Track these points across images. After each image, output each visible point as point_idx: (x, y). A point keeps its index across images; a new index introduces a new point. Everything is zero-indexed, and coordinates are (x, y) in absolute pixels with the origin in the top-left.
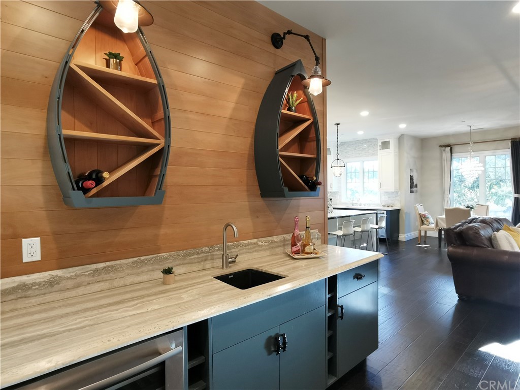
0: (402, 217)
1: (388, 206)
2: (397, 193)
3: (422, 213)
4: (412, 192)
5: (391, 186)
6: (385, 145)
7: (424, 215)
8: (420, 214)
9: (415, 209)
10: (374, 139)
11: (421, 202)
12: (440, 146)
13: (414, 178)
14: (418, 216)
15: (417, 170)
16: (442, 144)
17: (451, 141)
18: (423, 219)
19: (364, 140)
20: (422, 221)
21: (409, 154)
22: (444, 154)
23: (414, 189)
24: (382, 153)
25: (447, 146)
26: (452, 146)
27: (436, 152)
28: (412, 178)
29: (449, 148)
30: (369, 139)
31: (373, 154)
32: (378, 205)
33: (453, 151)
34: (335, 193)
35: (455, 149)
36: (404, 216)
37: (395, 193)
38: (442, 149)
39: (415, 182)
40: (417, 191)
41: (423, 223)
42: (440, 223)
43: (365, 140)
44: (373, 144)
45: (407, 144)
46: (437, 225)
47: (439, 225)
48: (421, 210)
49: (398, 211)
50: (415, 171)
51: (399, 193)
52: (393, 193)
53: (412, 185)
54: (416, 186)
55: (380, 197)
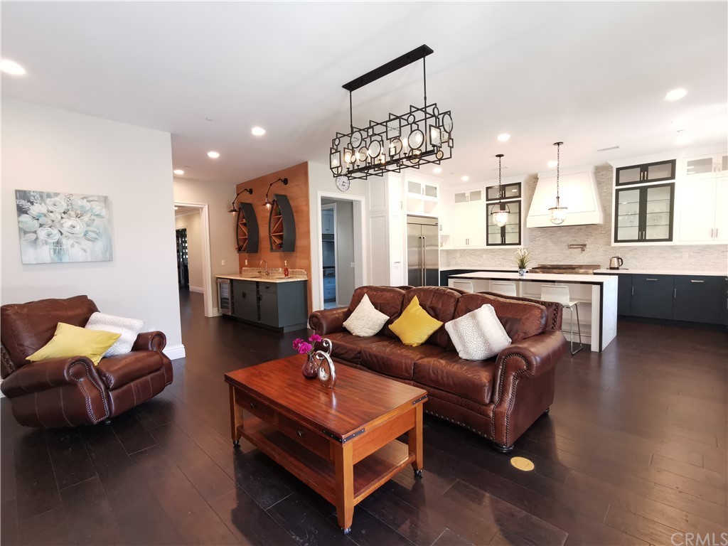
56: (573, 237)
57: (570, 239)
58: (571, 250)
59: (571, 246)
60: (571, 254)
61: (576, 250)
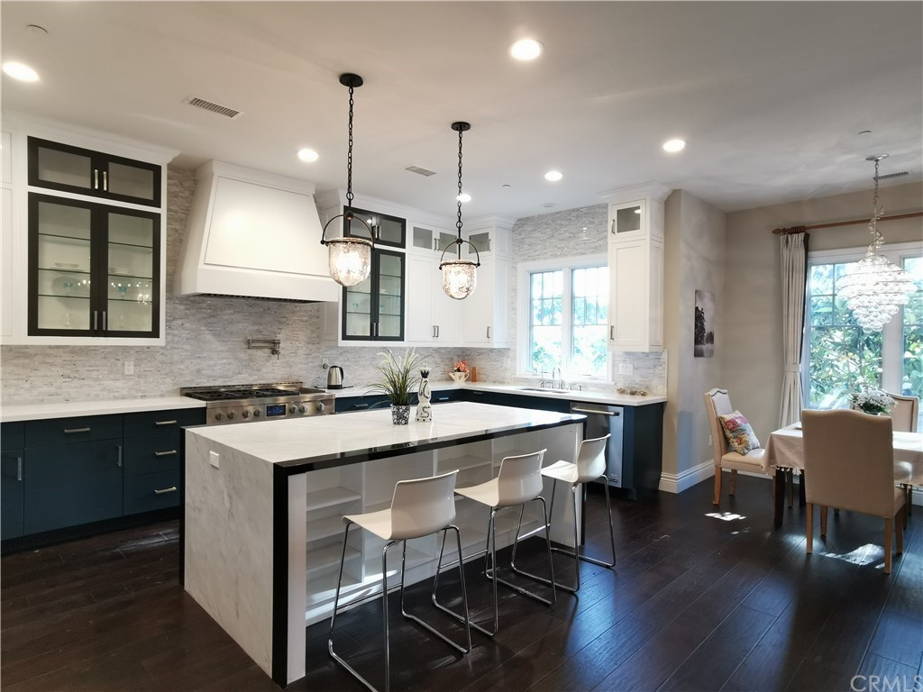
0: (671, 424)
1: (633, 393)
2: (658, 356)
3: (728, 417)
4: (698, 354)
5: (640, 337)
6: (627, 219)
7: (733, 422)
8: (720, 420)
9: (709, 405)
10: (599, 206)
11: (722, 384)
12: (777, 232)
13: (706, 316)
14: (715, 426)
15: (713, 295)
16: (781, 224)
17: (808, 217)
18: (729, 435)
19: (574, 210)
20: (727, 440)
21: (693, 251)
22: (785, 253)
23: (705, 347)
24: (618, 242)
25: (796, 230)
26: (808, 231)
27: (764, 248)
28: (699, 317)
29: (801, 236)
30: (589, 208)
31: (596, 248)
32: (604, 388)
33: (812, 244)
34: (502, 352)
35: (819, 237)
36: (675, 422)
37: (653, 357)
38: (783, 238)
39: (708, 327)
40: (712, 352)
41: (727, 446)
42: (782, 453)
43: (578, 210)
44: (596, 221)
45: (689, 220)
46: (771, 456)
47: (778, 458)
48: (722, 405)
49: (659, 408)
50: (707, 296)
51: (665, 356)
52: (647, 355)
53: (701, 336)
54: (711, 338)
55: (614, 366)
56: (254, 324)
57: (246, 327)
58: (249, 351)
59: (249, 344)
60: (251, 360)
61: (260, 353)
